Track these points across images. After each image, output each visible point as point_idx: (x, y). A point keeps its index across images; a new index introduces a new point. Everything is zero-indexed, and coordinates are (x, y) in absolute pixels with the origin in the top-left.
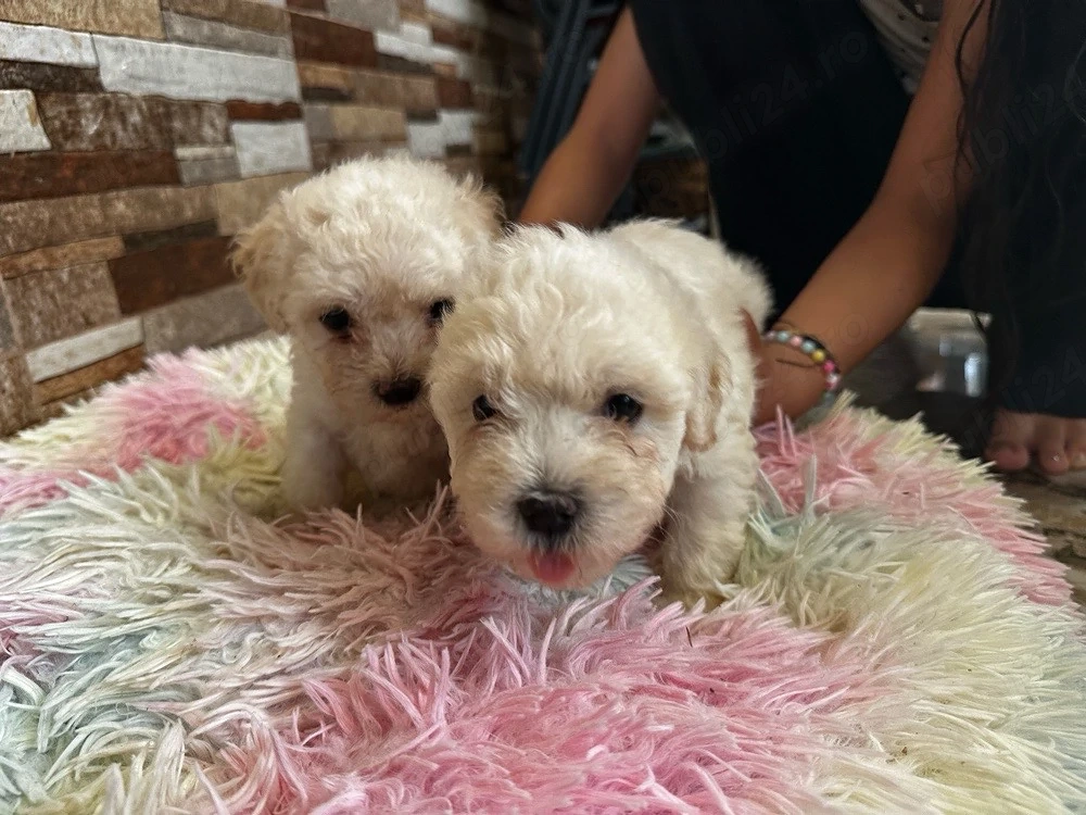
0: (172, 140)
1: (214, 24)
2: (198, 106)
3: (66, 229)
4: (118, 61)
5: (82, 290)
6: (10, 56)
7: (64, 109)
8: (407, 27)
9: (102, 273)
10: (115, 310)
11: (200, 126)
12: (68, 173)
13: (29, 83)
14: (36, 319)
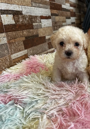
0: (32, 22)
1: (39, 4)
2: (36, 17)
3: (17, 36)
4: (25, 10)
5: (19, 45)
6: (10, 9)
7: (17, 17)
8: (66, 4)
9: (22, 43)
10: (24, 49)
11: (36, 20)
12: (18, 27)
13: (12, 14)
14: (13, 50)
